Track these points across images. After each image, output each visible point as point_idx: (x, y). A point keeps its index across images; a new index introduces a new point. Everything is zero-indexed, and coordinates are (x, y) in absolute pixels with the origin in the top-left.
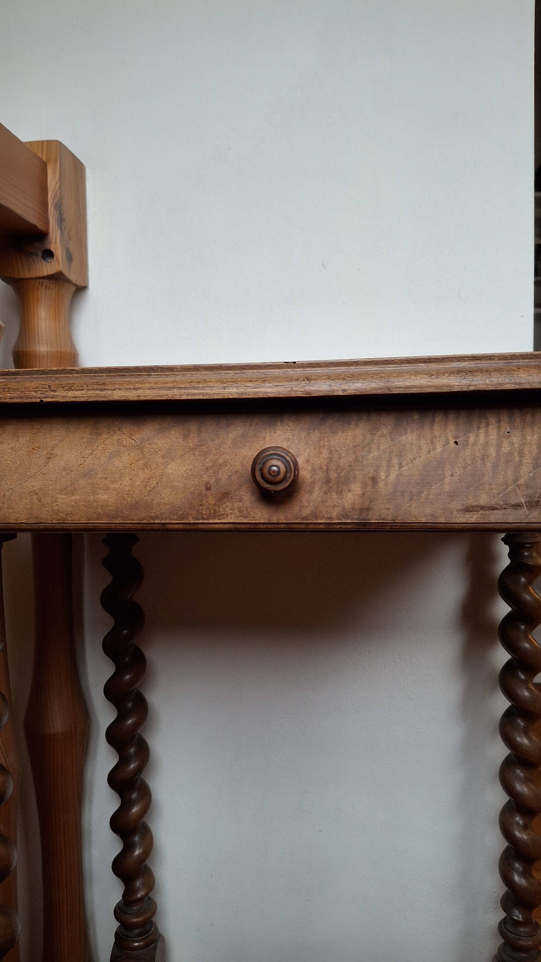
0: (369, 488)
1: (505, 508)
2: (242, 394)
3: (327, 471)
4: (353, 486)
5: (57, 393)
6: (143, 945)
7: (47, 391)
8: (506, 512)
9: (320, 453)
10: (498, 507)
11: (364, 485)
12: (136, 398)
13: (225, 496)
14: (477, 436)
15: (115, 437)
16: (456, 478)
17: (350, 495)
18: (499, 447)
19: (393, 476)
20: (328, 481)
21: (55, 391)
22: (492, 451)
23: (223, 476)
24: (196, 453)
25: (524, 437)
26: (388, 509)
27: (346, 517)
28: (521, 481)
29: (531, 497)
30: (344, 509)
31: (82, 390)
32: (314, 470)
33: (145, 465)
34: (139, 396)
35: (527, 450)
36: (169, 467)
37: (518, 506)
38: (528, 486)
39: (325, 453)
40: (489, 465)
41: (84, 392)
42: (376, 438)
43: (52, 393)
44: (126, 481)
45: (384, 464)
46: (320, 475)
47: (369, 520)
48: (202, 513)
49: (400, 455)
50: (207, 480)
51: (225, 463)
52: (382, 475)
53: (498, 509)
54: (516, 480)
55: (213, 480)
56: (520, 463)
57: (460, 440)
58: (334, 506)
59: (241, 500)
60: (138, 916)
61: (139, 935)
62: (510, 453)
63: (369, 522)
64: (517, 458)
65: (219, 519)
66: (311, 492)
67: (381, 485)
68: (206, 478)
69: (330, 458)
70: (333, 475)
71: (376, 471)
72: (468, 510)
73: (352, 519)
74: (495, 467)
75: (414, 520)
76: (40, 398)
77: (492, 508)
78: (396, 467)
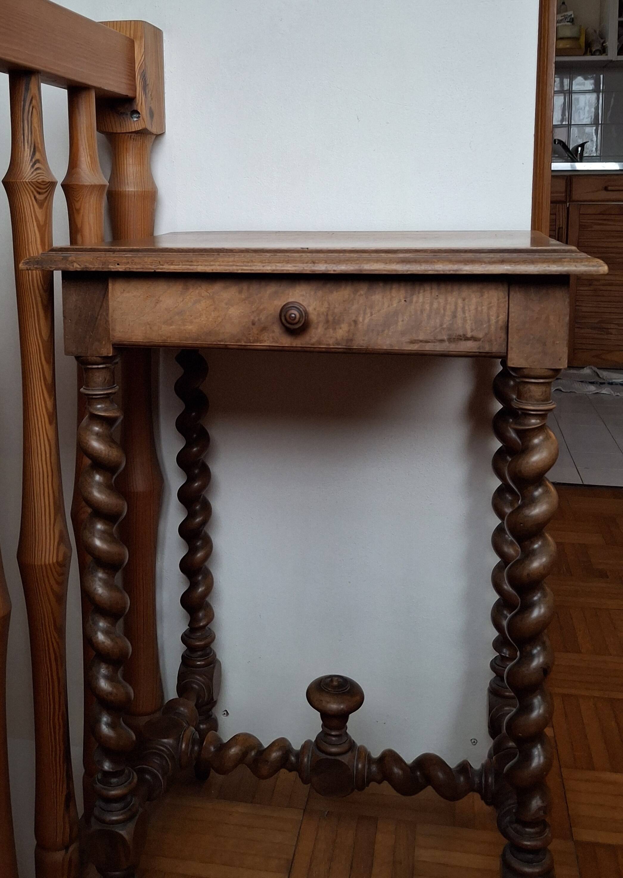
0: (352, 327)
1: (435, 342)
2: (274, 270)
3: (327, 315)
4: (342, 326)
5: (164, 267)
6: (203, 665)
7: (158, 265)
8: (435, 344)
9: (323, 304)
10: (430, 341)
11: (350, 325)
12: (211, 271)
13: (264, 329)
14: (418, 297)
15: (197, 291)
16: (405, 322)
17: (340, 331)
18: (431, 304)
19: (367, 321)
20: (327, 321)
21: (163, 265)
22: (427, 307)
23: (263, 317)
24: (247, 302)
25: (446, 300)
26: (363, 340)
27: (338, 344)
28: (445, 326)
29: (450, 335)
30: (337, 340)
31: (179, 265)
32: (318, 315)
33: (215, 308)
34: (212, 270)
35: (448, 307)
36: (230, 310)
37: (442, 341)
38: (449, 329)
39: (326, 305)
40: (425, 315)
41: (180, 266)
42: (357, 296)
43: (161, 267)
44: (203, 318)
45: (362, 312)
46: (322, 318)
47: (351, 346)
48: (250, 339)
49: (371, 307)
51: (264, 309)
52: (361, 319)
54: (441, 325)
55: (256, 319)
56: (444, 315)
57: (408, 300)
58: (331, 338)
59: (273, 332)
60: (201, 641)
61: (201, 656)
62: (438, 309)
63: (352, 347)
64: (442, 311)
65: (260, 343)
66: (317, 328)
67: (360, 326)
68: (252, 318)
69: (329, 308)
70: (330, 318)
71: (356, 317)
72: (412, 342)
73: (342, 345)
74: (429, 317)
75: (379, 347)
76: (154, 269)
77: (427, 342)
78: (369, 315)
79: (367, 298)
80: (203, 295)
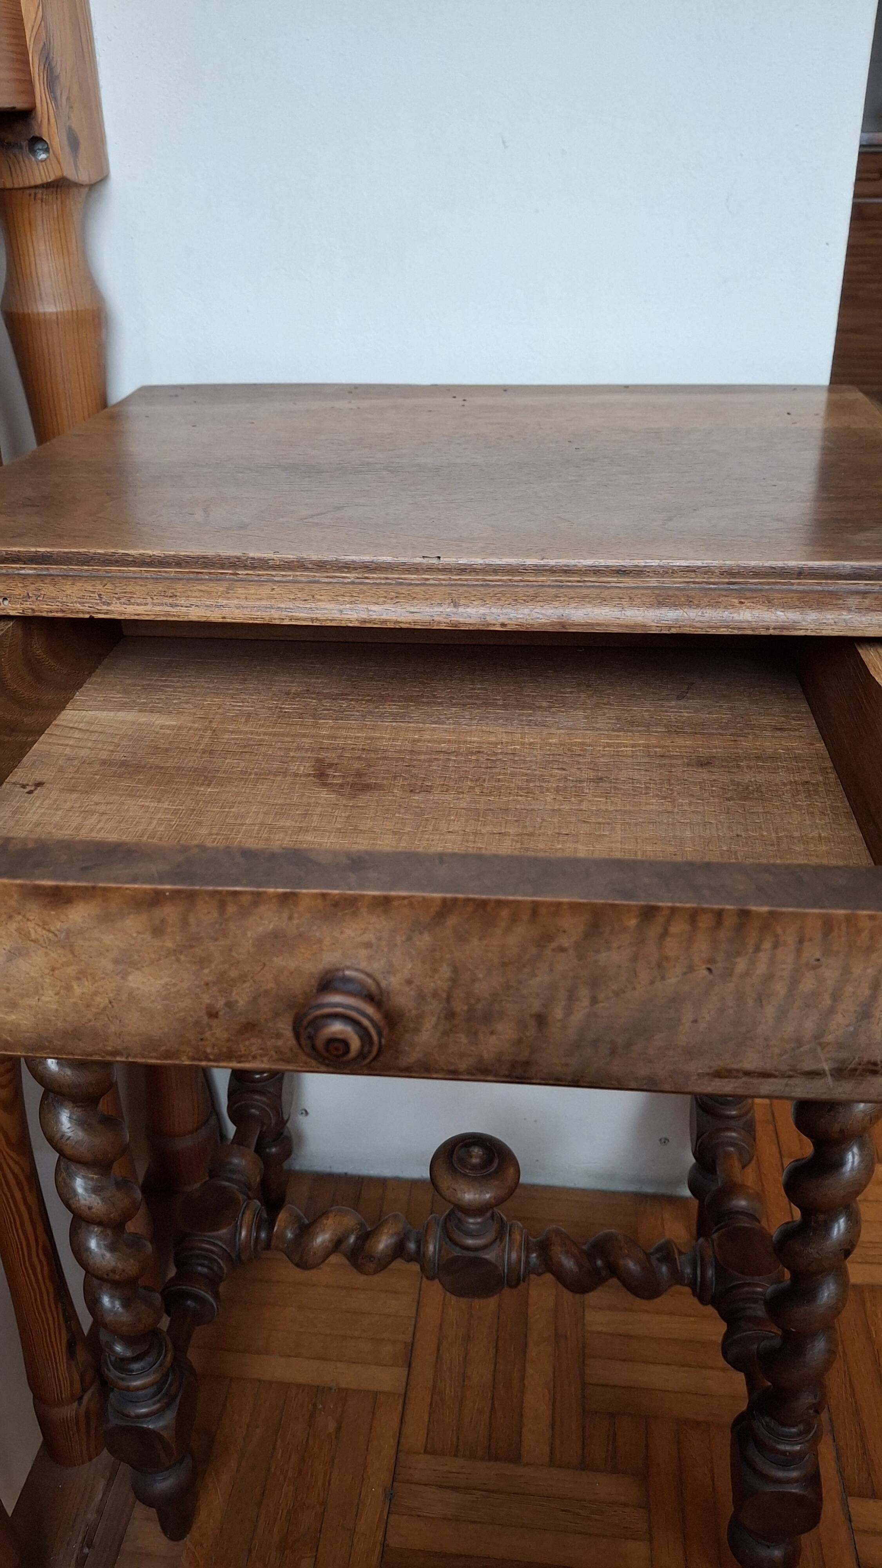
0: (531, 1031)
1: (790, 1077)
3: (448, 1000)
4: (499, 1027)
8: (792, 1081)
9: (435, 970)
10: (777, 1073)
11: (522, 1025)
13: (248, 1028)
15: (13, 926)
16: (702, 1026)
17: (493, 1040)
18: (794, 982)
19: (578, 1017)
20: (451, 1015)
22: (780, 988)
23: (241, 996)
24: (182, 958)
25: (846, 970)
26: (567, 1065)
27: (485, 1072)
28: (830, 1038)
29: (843, 1061)
30: (481, 1059)
32: (421, 997)
33: (82, 972)
35: (849, 989)
36: (130, 978)
37: (814, 1074)
38: (842, 1046)
39: (445, 971)
40: (769, 1009)
42: (548, 952)
44: (49, 996)
45: (562, 996)
46: (434, 1006)
48: (205, 1052)
49: (594, 984)
50: (208, 1001)
51: (243, 978)
52: (558, 1013)
53: (776, 1077)
54: (817, 1037)
55: (221, 1003)
56: (831, 1011)
57: (718, 967)
59: (279, 1036)
62: (815, 994)
64: (828, 1002)
66: (417, 1030)
67: (555, 1029)
68: (206, 999)
69: (454, 981)
70: (459, 1006)
71: (545, 1006)
72: (719, 1074)
74: (782, 1014)
77: (765, 1075)
78: (586, 1002)
79: (580, 957)
80: (33, 936)
